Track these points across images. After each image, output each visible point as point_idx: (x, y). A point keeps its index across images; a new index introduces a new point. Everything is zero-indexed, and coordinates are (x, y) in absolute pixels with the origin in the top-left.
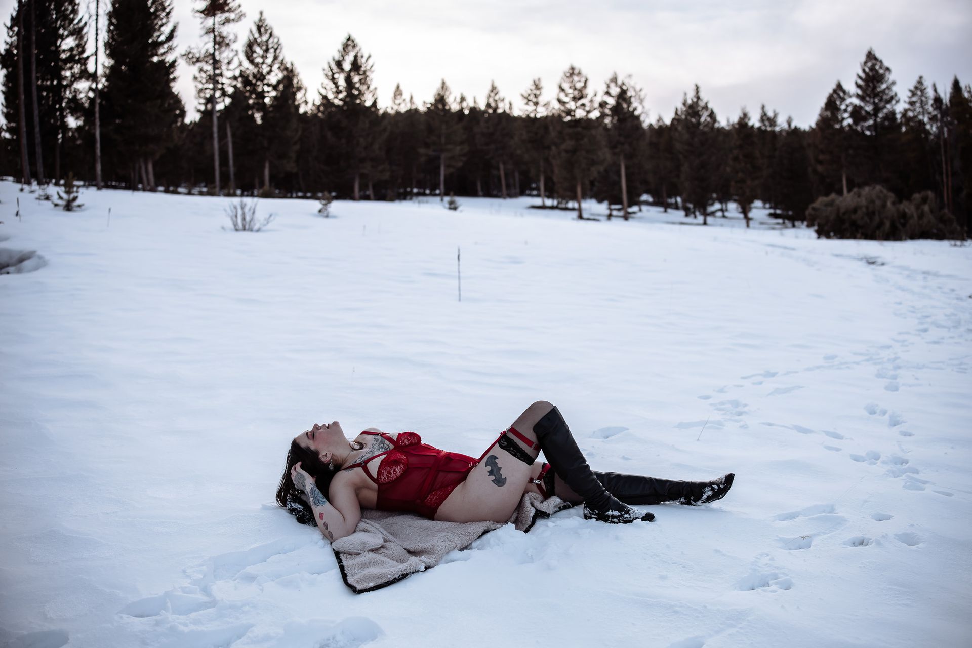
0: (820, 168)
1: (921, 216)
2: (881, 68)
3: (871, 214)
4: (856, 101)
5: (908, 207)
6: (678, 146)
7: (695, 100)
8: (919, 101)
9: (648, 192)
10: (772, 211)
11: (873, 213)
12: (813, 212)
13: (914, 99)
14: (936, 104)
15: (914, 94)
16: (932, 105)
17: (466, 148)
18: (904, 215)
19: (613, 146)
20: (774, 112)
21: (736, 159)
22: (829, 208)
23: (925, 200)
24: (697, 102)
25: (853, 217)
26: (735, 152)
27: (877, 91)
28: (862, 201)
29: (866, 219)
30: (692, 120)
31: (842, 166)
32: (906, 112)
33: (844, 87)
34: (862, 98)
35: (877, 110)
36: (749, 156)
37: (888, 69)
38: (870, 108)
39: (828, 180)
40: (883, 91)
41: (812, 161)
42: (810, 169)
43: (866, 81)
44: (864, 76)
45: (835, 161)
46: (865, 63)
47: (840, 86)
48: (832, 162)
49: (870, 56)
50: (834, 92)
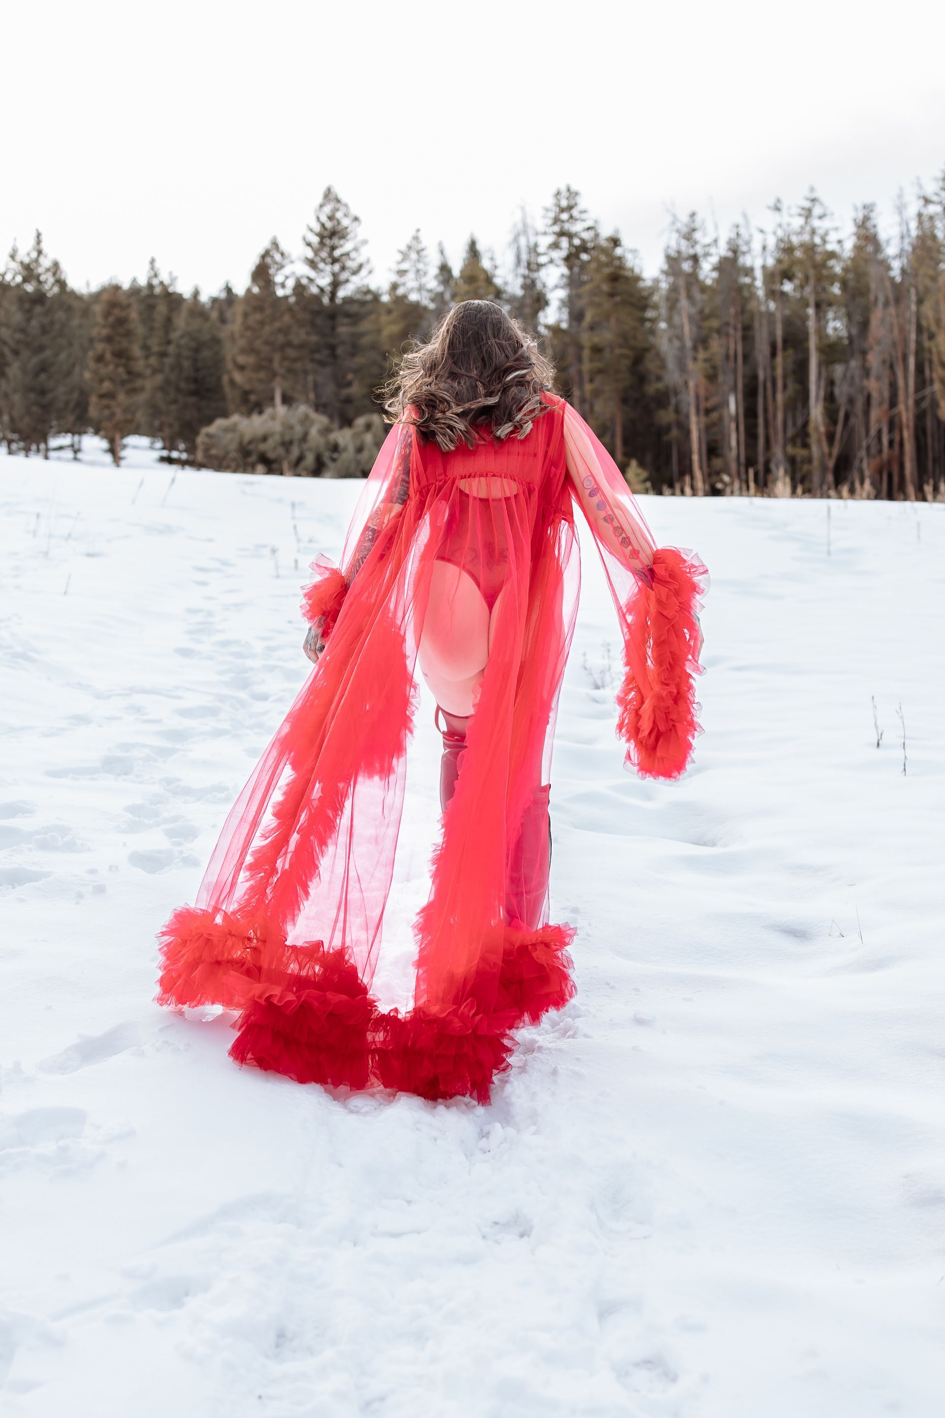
0: (238, 377)
1: (360, 449)
2: (346, 215)
3: (287, 445)
4: (304, 270)
5: (345, 437)
7: (34, 255)
8: (414, 269)
10: (165, 453)
11: (291, 443)
12: (207, 440)
13: (405, 266)
14: (442, 275)
15: (405, 257)
16: (436, 277)
18: (336, 449)
20: (170, 273)
21: (100, 359)
22: (229, 436)
23: (366, 427)
24: (36, 261)
25: (262, 447)
26: (100, 347)
27: (337, 253)
28: (276, 427)
29: (281, 451)
30: (29, 288)
31: (274, 375)
32: (394, 287)
33: (283, 246)
34: (312, 264)
35: (336, 284)
36: (122, 355)
37: (356, 219)
38: (324, 281)
39: (253, 398)
40: (347, 254)
41: (230, 365)
42: (225, 379)
43: (321, 236)
44: (317, 228)
45: (264, 365)
46: (321, 206)
47: (275, 244)
48: (258, 368)
49: (329, 195)
50: (266, 254)
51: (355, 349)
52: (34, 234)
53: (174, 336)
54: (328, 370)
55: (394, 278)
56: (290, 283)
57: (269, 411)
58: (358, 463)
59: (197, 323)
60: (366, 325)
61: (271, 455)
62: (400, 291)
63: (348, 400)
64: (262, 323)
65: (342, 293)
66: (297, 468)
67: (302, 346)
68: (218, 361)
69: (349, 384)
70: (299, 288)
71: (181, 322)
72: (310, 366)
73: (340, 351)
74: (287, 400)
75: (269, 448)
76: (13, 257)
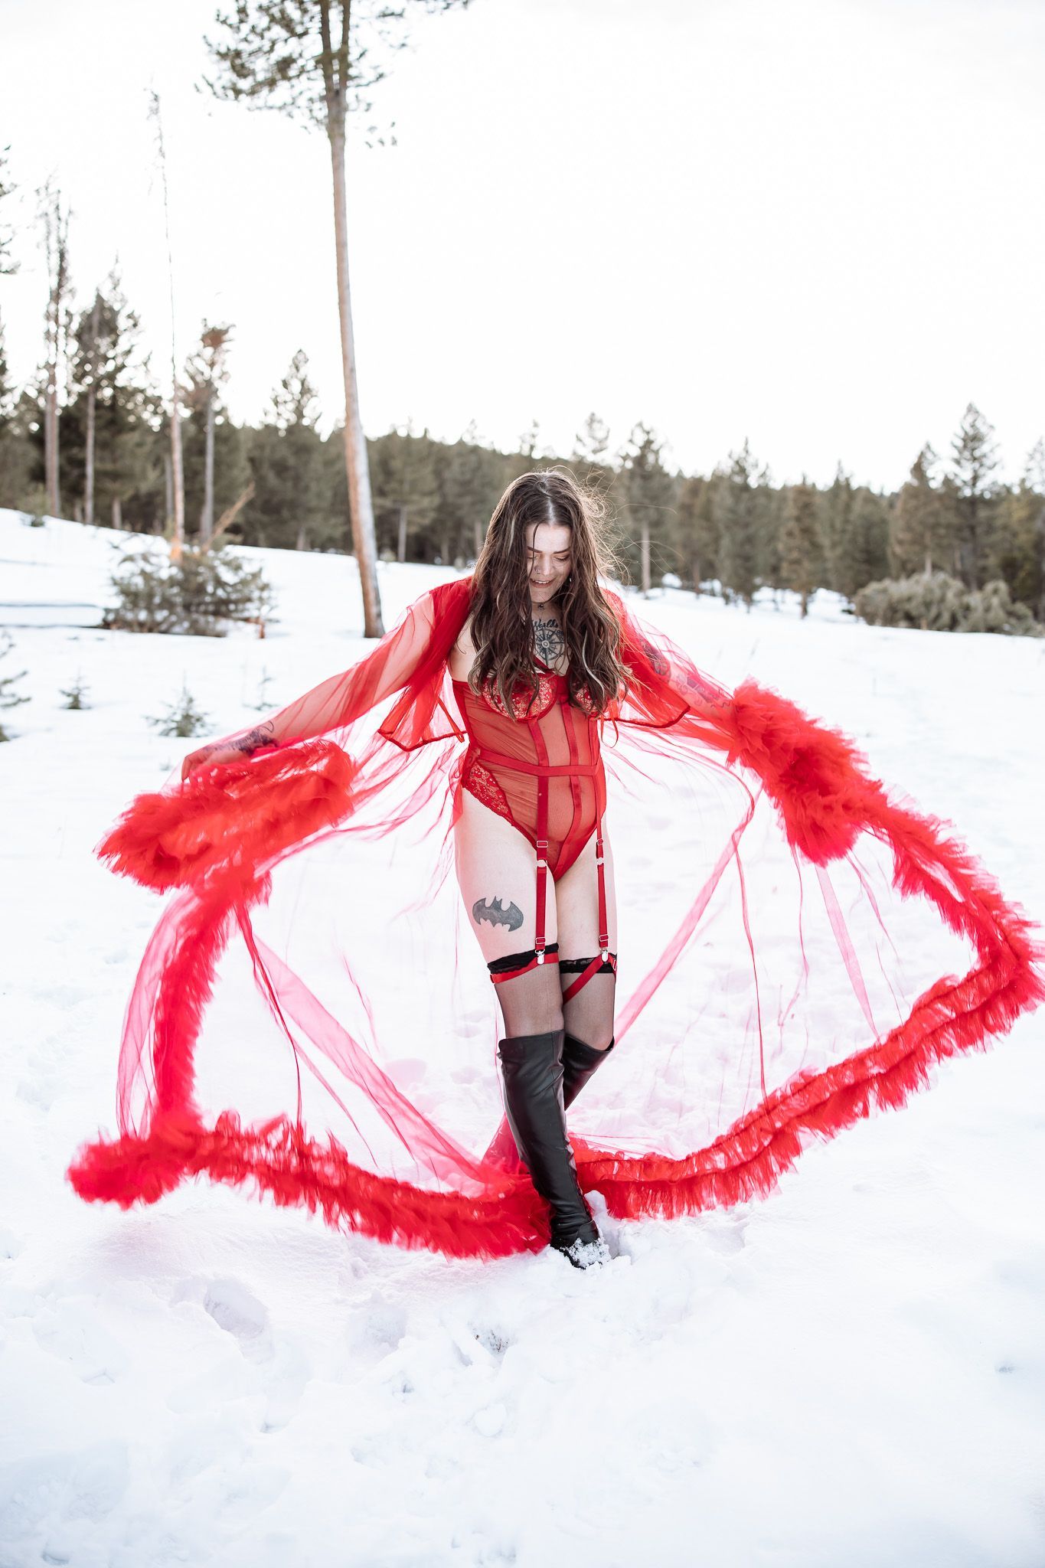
0: (898, 550)
1: (988, 609)
2: (983, 424)
3: (928, 605)
5: (975, 599)
6: (718, 513)
7: (743, 453)
9: (674, 571)
11: (930, 603)
12: (863, 600)
13: (1032, 465)
15: (1032, 457)
17: (436, 500)
18: (967, 608)
19: (634, 511)
21: (790, 534)
22: (881, 597)
23: (996, 591)
24: (745, 457)
25: (906, 606)
26: (790, 524)
27: (977, 453)
28: (919, 590)
29: (923, 610)
30: (738, 479)
31: (925, 548)
32: (1023, 481)
33: (934, 447)
34: (958, 462)
35: (975, 478)
36: (807, 531)
37: (992, 427)
38: (966, 475)
39: (909, 566)
40: (984, 456)
41: (892, 540)
42: (889, 552)
43: (964, 440)
44: (962, 435)
45: (918, 541)
46: (965, 418)
47: (928, 447)
48: (914, 542)
49: (971, 409)
50: (922, 455)
51: (990, 529)
52: (745, 439)
53: (853, 517)
54: (970, 546)
55: (1023, 474)
56: (940, 478)
57: (915, 577)
58: (985, 620)
59: (869, 509)
60: (1001, 510)
61: (914, 613)
62: (1028, 485)
63: (984, 569)
64: (917, 508)
65: (981, 485)
66: (935, 625)
67: (948, 526)
68: (884, 539)
69: (986, 556)
70: (947, 482)
71: (858, 507)
72: (956, 542)
73: (979, 530)
74: (936, 567)
75: (913, 607)
76: (730, 456)
